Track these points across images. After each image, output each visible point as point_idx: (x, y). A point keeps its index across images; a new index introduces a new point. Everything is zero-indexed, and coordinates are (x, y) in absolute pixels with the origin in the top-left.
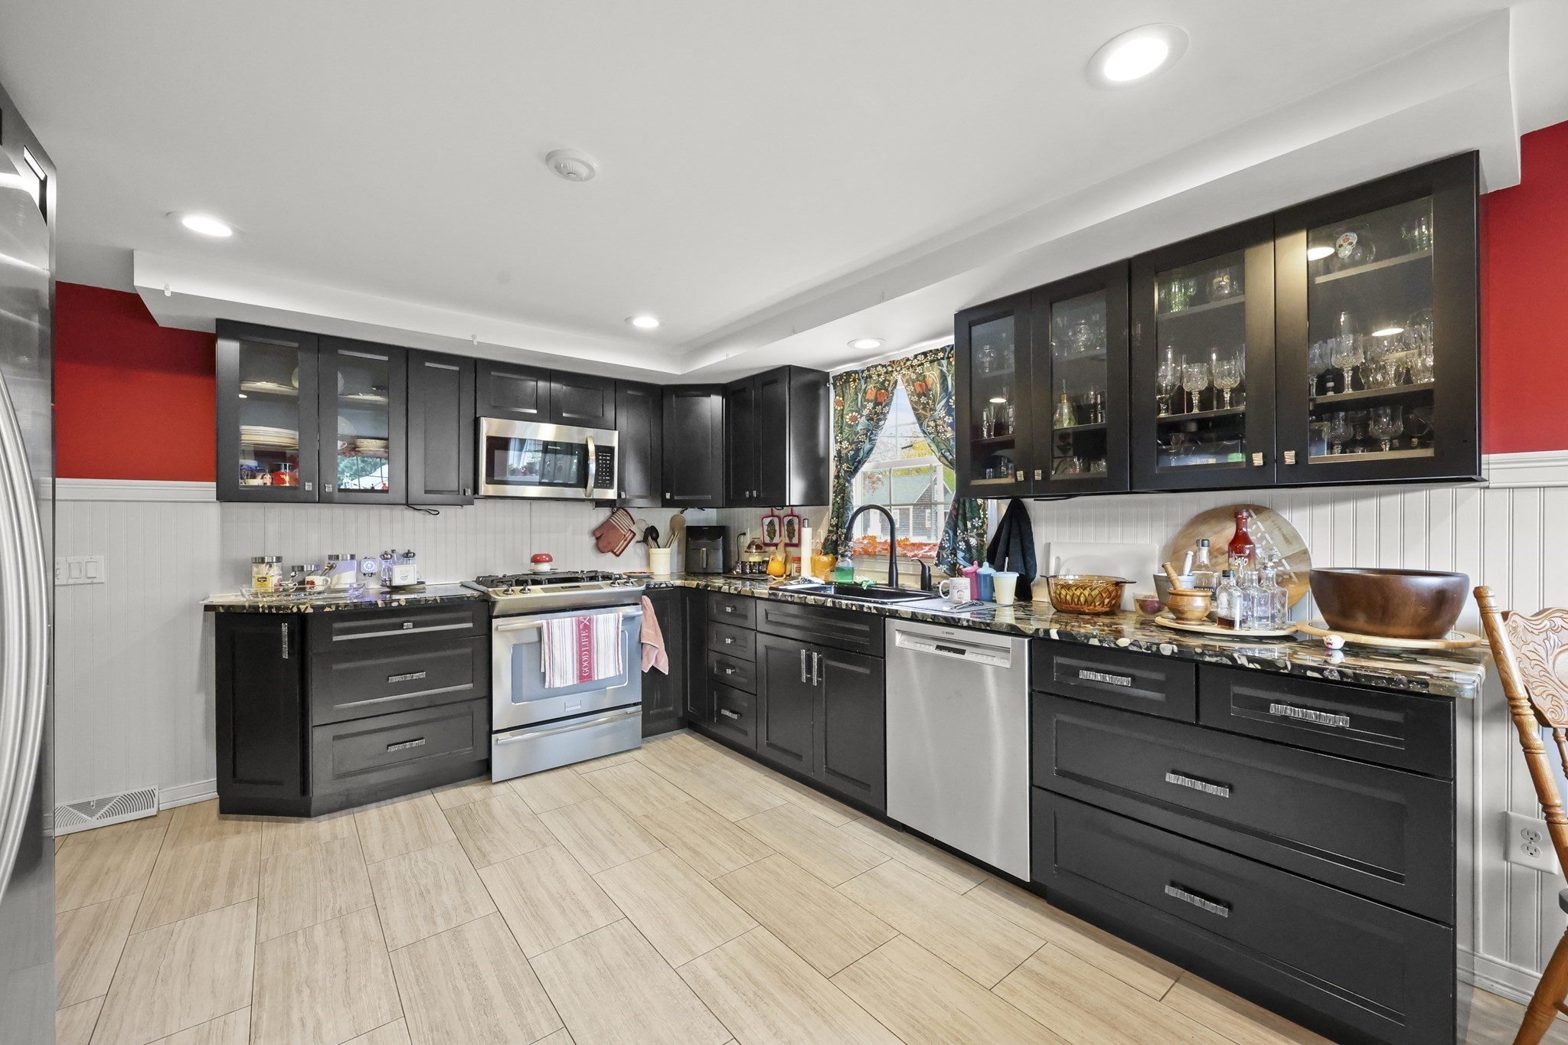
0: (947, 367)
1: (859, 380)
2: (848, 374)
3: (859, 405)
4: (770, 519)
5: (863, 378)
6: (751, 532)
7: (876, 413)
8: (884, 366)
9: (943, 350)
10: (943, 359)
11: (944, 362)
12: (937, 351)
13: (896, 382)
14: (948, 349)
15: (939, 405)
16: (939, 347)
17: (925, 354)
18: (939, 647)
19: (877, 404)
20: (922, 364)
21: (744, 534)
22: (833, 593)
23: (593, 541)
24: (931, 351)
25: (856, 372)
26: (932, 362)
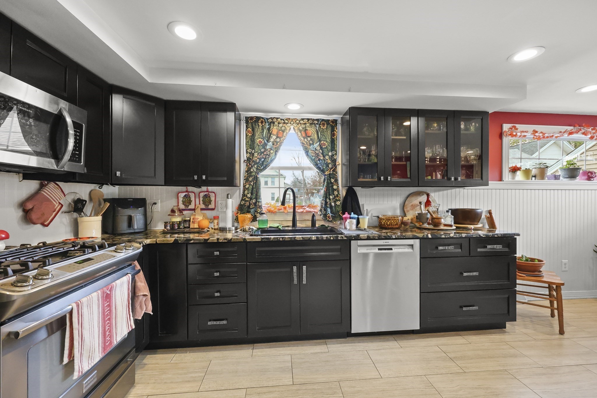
0: (318, 128)
1: (265, 122)
2: (258, 118)
3: (264, 135)
4: (184, 194)
5: (268, 122)
6: (161, 202)
7: (276, 141)
8: (283, 120)
9: (318, 120)
10: (317, 124)
11: (318, 126)
12: (314, 120)
13: (290, 129)
14: (320, 121)
15: (316, 144)
16: (315, 118)
17: (308, 120)
18: (379, 249)
19: (277, 137)
20: (306, 124)
21: (155, 204)
22: (260, 233)
23: (20, 213)
24: (311, 119)
25: (263, 118)
26: (311, 124)
